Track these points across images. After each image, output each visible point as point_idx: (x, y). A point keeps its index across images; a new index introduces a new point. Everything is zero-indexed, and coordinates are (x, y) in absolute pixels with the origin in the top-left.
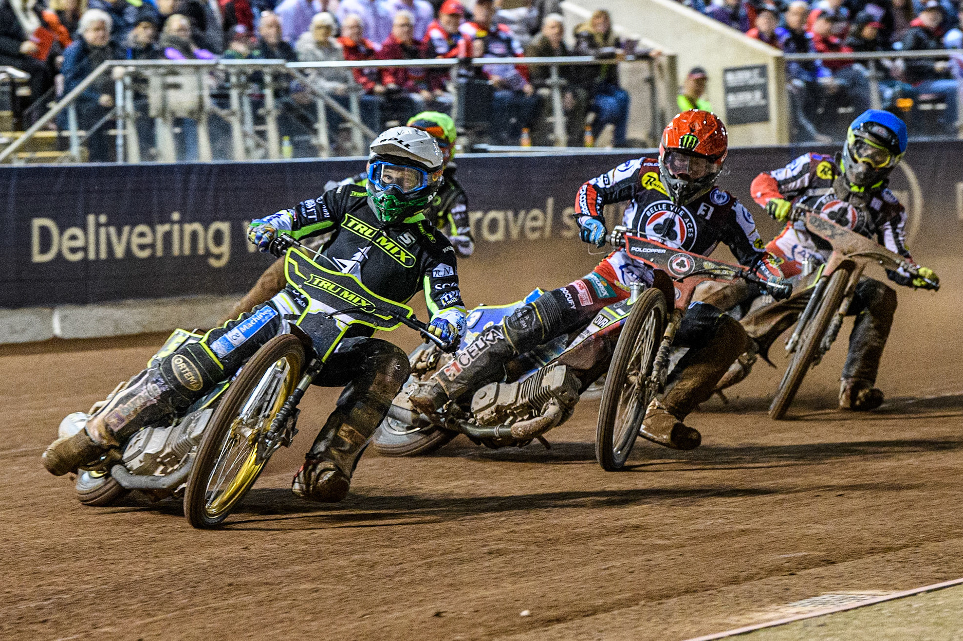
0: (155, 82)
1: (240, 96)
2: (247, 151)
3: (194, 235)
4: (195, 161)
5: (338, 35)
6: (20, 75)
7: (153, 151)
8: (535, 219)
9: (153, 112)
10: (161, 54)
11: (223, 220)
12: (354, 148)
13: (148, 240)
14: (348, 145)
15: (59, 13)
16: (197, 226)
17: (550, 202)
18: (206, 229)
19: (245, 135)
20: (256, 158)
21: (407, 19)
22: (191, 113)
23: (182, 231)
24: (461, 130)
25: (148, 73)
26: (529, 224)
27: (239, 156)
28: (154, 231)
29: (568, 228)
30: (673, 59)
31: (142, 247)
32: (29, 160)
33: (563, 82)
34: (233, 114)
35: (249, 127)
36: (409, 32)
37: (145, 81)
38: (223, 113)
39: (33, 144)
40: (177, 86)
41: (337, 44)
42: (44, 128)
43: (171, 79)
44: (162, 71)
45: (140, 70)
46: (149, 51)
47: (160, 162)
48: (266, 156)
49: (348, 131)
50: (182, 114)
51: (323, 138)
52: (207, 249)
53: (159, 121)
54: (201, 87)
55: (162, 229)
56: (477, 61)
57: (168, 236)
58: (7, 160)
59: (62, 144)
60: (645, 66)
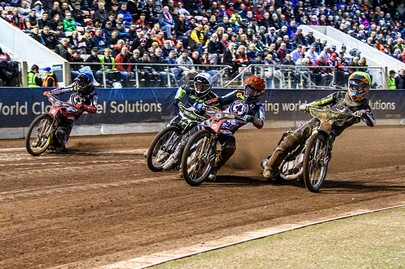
0: (262, 69)
2: (283, 86)
3: (270, 106)
4: (271, 89)
10: (264, 63)
11: (277, 103)
14: (307, 86)
15: (240, 52)
16: (271, 104)
18: (273, 105)
19: (283, 83)
20: (285, 88)
21: (322, 56)
22: (270, 77)
23: (267, 105)
24: (335, 83)
25: (261, 67)
27: (281, 88)
30: (386, 68)
32: (232, 87)
34: (280, 78)
35: (284, 81)
36: (322, 59)
37: (260, 69)
38: (278, 77)
39: (232, 84)
40: (267, 71)
42: (235, 80)
43: (266, 69)
44: (264, 67)
46: (259, 62)
48: (287, 88)
49: (308, 82)
50: (268, 77)
51: (301, 84)
52: (273, 109)
54: (273, 71)
56: (340, 67)
58: (226, 87)
59: (239, 84)
60: (380, 69)
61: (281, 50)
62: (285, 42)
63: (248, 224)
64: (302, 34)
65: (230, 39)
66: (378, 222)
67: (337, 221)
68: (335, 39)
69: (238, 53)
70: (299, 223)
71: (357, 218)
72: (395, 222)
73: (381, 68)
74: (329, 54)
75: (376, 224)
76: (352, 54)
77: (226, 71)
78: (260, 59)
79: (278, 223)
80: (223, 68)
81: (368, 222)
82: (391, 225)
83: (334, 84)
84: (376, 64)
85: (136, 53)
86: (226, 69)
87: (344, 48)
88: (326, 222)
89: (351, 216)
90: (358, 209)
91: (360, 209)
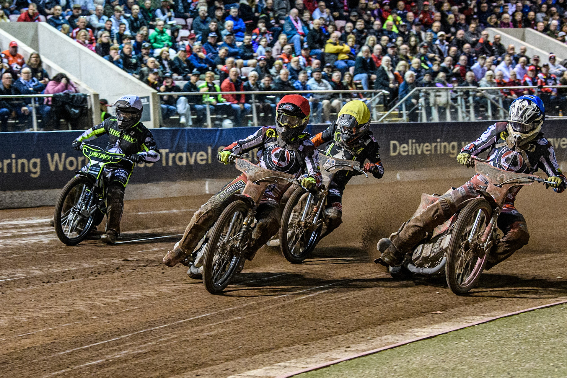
0: (432, 94)
1: (461, 99)
2: (463, 118)
3: (445, 146)
4: (445, 121)
5: (494, 78)
6: (387, 92)
7: (431, 118)
8: (564, 141)
9: (431, 105)
10: (434, 85)
11: (455, 141)
12: (501, 117)
13: (429, 148)
14: (498, 115)
15: (400, 72)
16: (446, 143)
18: (449, 145)
19: (463, 112)
20: (466, 120)
22: (444, 105)
23: (441, 145)
25: (430, 91)
27: (460, 120)
28: (431, 145)
31: (427, 151)
32: (389, 121)
34: (459, 105)
35: (464, 109)
37: (429, 94)
38: (455, 105)
39: (390, 116)
40: (439, 96)
41: (495, 81)
42: (394, 111)
43: (438, 94)
44: (435, 90)
45: (428, 91)
46: (430, 84)
47: (433, 121)
48: (470, 119)
49: (499, 110)
50: (441, 105)
51: (490, 113)
52: (449, 151)
53: (433, 108)
54: (448, 96)
55: (434, 145)
56: (545, 87)
57: (436, 146)
58: (382, 121)
59: (401, 116)
61: (460, 65)
62: (465, 54)
63: (412, 318)
64: (488, 42)
65: (384, 51)
67: (541, 310)
68: (538, 47)
69: (396, 72)
70: (486, 314)
74: (527, 69)
77: (381, 99)
78: (430, 79)
79: (455, 315)
80: (375, 94)
85: (252, 77)
86: (380, 96)
87: (552, 59)
88: (523, 312)
89: (562, 304)
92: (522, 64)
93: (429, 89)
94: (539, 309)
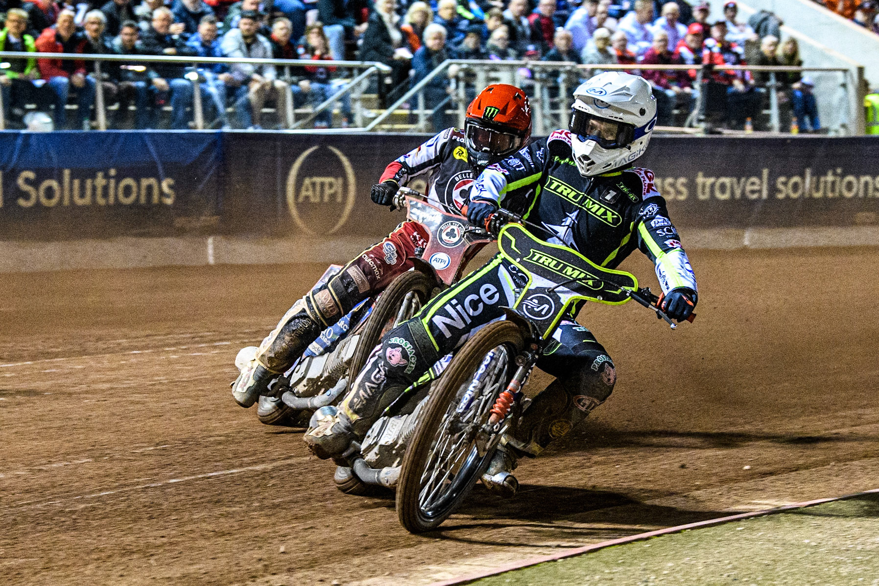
0: (481, 76)
1: (542, 88)
2: (545, 128)
6: (385, 68)
8: (753, 184)
10: (485, 56)
15: (413, 25)
17: (765, 172)
19: (544, 116)
21: (665, 36)
24: (702, 117)
25: (476, 69)
26: (749, 188)
27: (539, 131)
29: (780, 191)
30: (861, 70)
32: (389, 130)
33: (780, 84)
34: (536, 101)
35: (548, 111)
36: (665, 45)
37: (474, 75)
39: (392, 119)
42: (399, 108)
43: (493, 75)
44: (486, 68)
45: (472, 67)
46: (476, 53)
56: (718, 67)
58: (373, 130)
59: (413, 119)
60: (840, 74)
61: (541, 16)
66: (819, 535)
67: (695, 532)
69: (406, 26)
71: (757, 525)
72: (871, 536)
73: (845, 71)
74: (682, 29)
75: (814, 544)
76: (756, 27)
77: (372, 82)
78: (476, 43)
80: (361, 70)
81: (789, 537)
82: (859, 547)
83: (700, 121)
84: (829, 58)
85: (93, 23)
86: (372, 74)
87: (731, 10)
88: (659, 536)
89: (739, 520)
90: (761, 498)
91: (768, 498)
92: (670, 17)
93: (475, 65)
94: (692, 529)
